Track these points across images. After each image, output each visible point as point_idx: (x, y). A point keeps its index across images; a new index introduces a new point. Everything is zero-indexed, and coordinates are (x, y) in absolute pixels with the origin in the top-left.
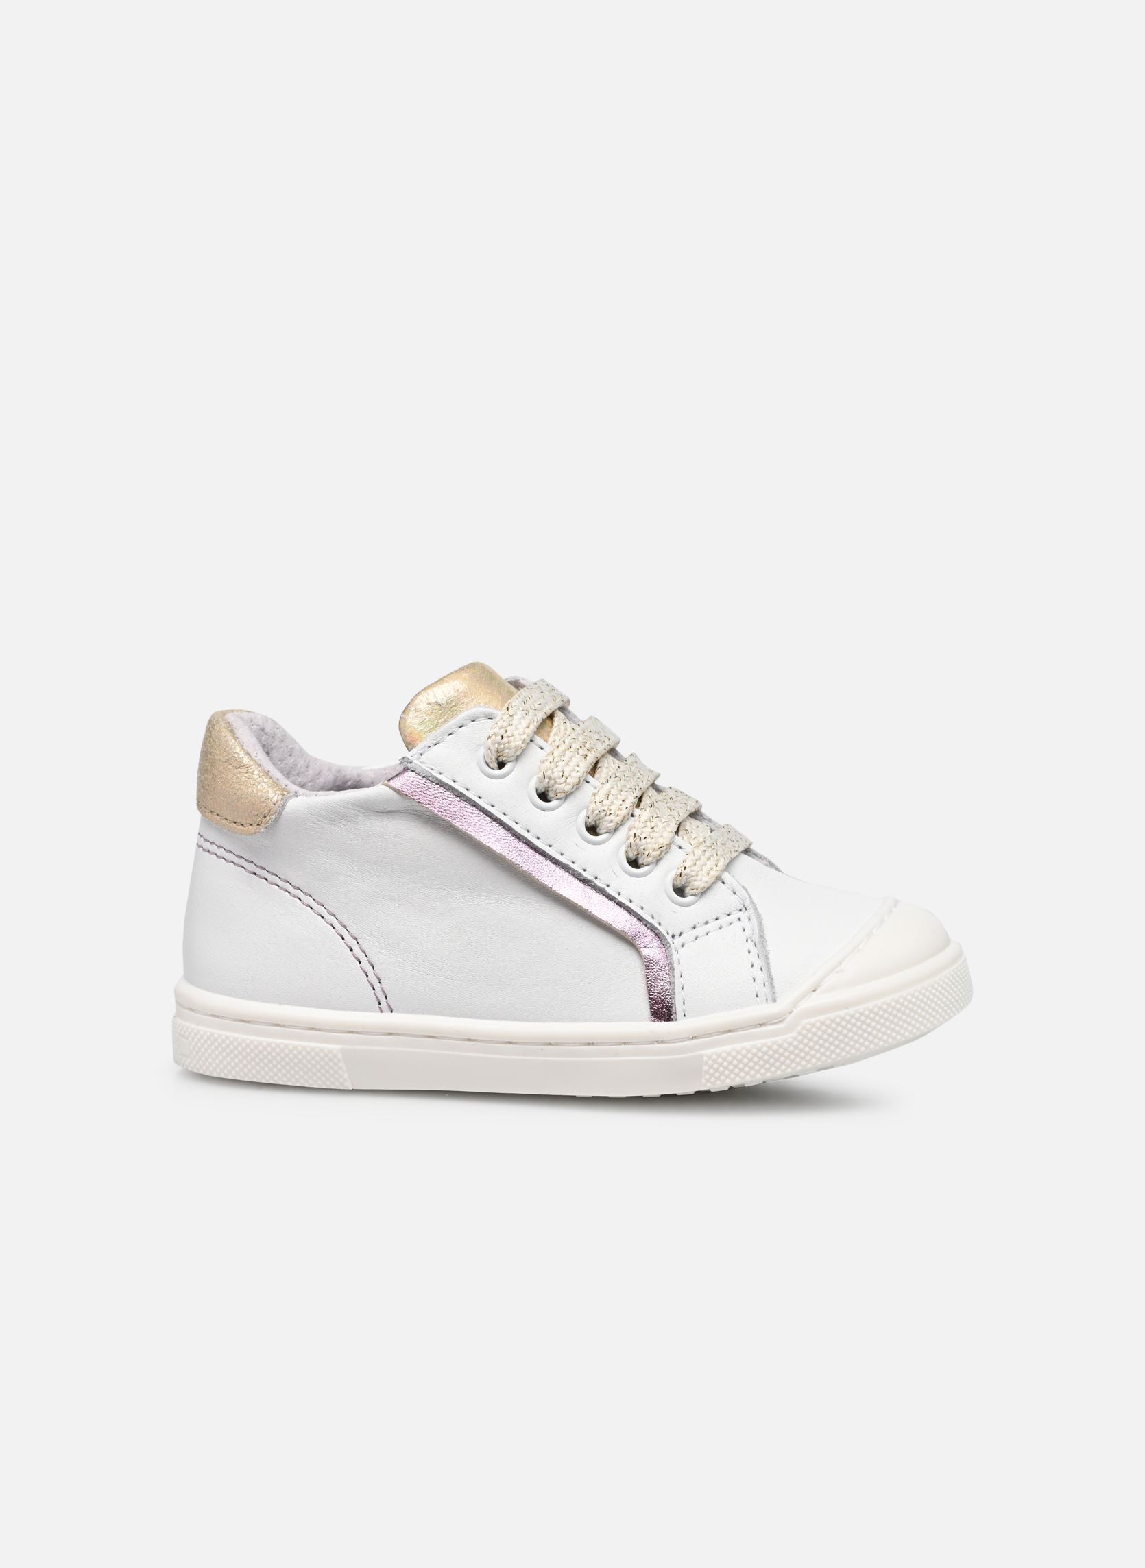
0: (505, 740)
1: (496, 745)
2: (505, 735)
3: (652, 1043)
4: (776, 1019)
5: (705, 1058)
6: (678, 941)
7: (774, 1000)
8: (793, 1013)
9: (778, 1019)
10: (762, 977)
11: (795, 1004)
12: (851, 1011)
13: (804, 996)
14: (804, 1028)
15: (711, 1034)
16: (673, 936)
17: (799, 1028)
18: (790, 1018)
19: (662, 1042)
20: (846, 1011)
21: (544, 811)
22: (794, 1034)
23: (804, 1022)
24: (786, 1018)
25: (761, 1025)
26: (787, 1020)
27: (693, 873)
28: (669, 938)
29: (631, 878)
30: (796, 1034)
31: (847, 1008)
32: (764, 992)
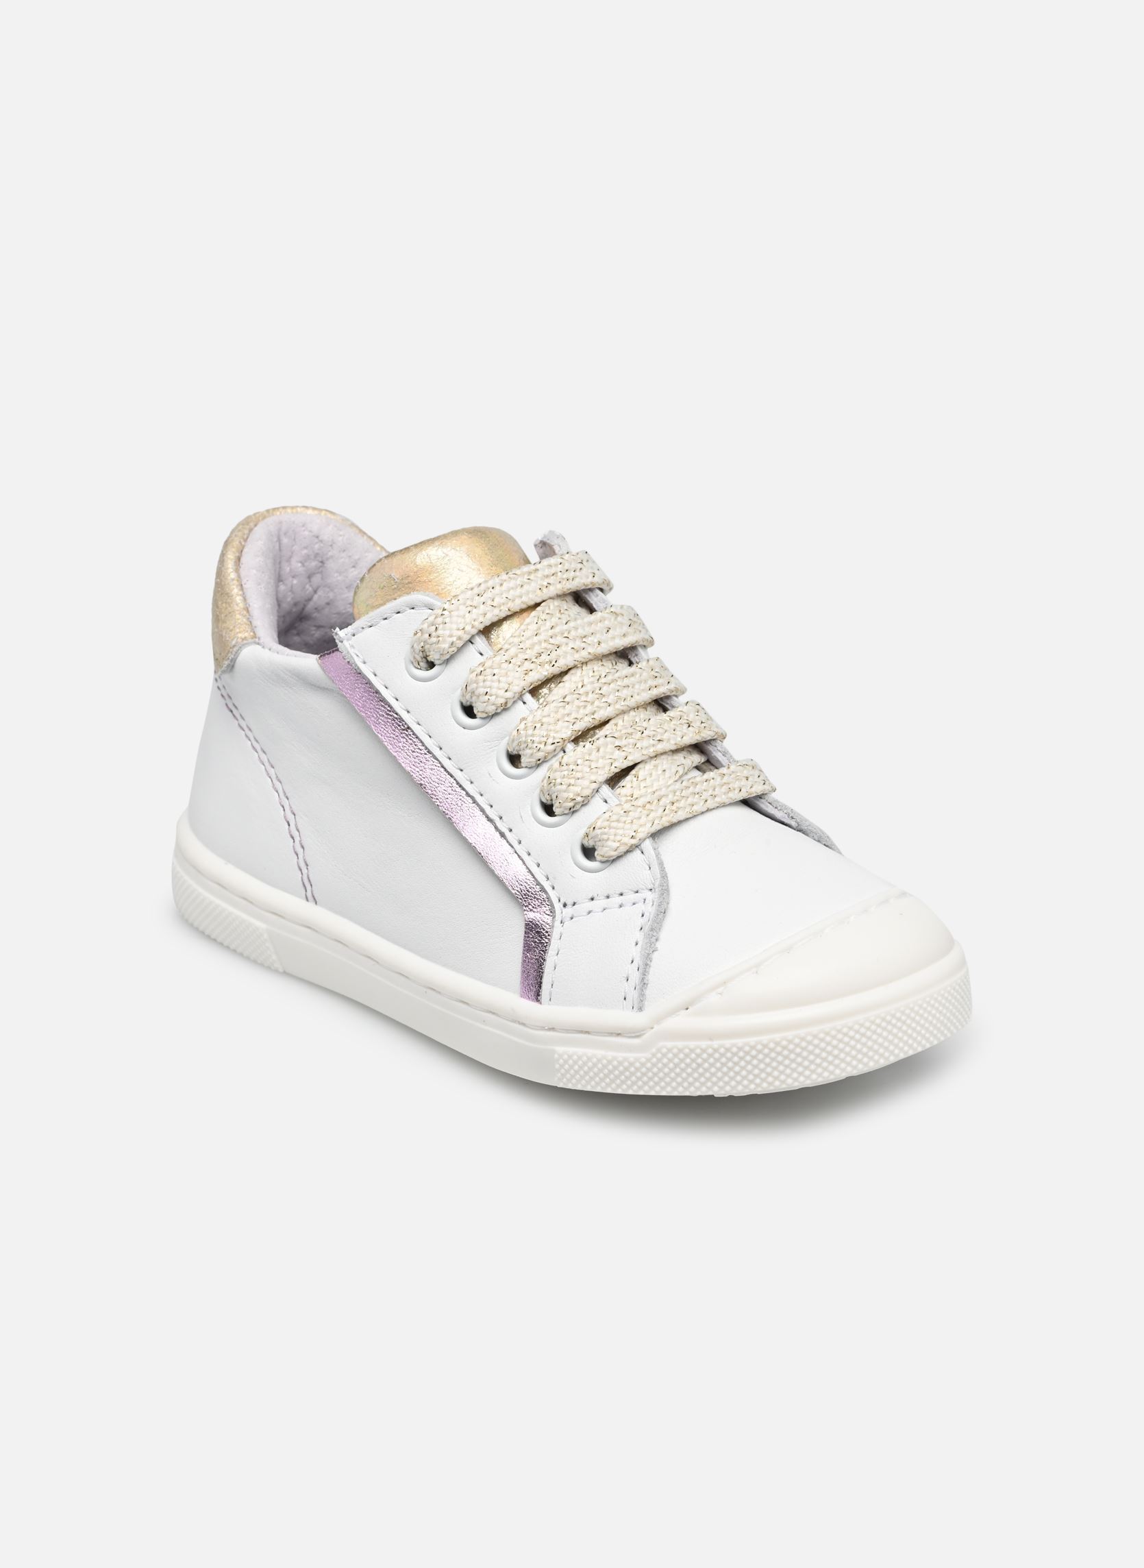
0: (434, 640)
1: (422, 643)
2: (434, 634)
3: (514, 1021)
4: (634, 1033)
5: (556, 1056)
6: (569, 911)
7: (640, 1009)
8: (654, 1029)
9: (636, 1033)
10: (635, 977)
11: (659, 1020)
12: (716, 1044)
13: (673, 1012)
14: (659, 1050)
15: (567, 1031)
16: (565, 905)
17: (654, 1050)
18: (648, 1035)
19: (524, 1024)
20: (709, 1043)
21: (464, 728)
22: (648, 1055)
23: (661, 1044)
24: (644, 1034)
25: (619, 1035)
26: (647, 1035)
27: (605, 837)
28: (558, 906)
29: (541, 826)
30: (650, 1056)
31: (711, 1039)
32: (633, 995)
